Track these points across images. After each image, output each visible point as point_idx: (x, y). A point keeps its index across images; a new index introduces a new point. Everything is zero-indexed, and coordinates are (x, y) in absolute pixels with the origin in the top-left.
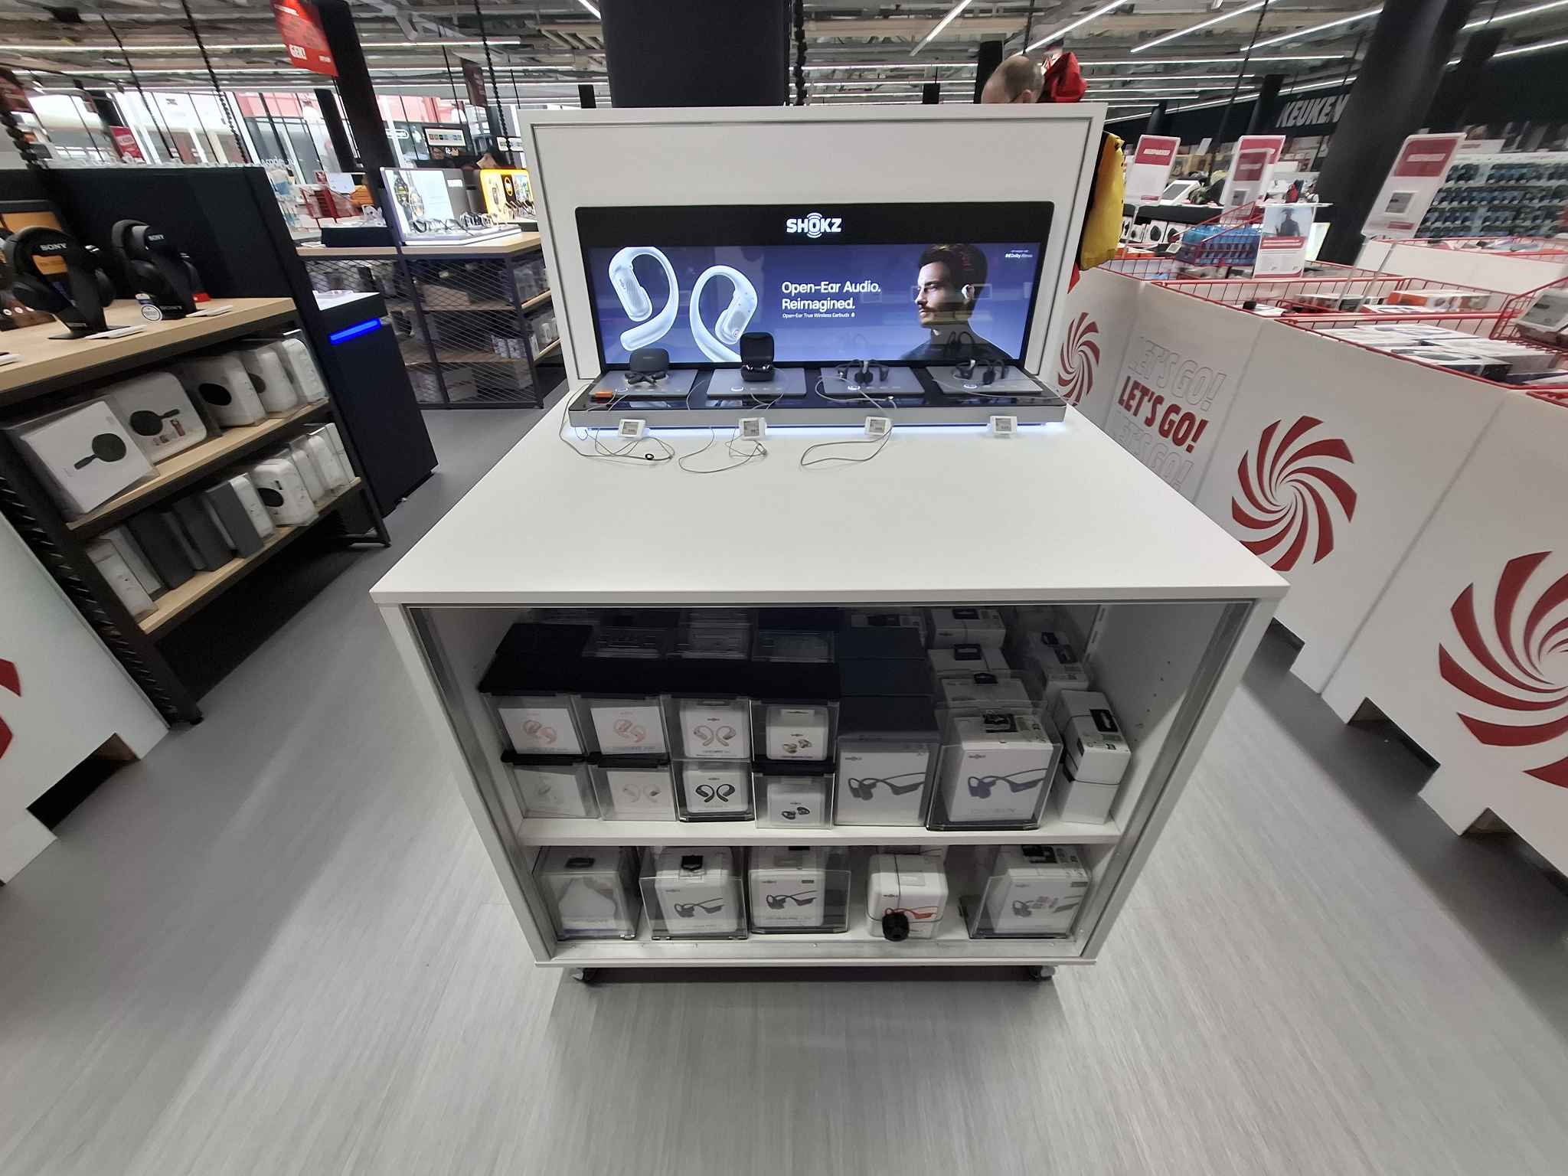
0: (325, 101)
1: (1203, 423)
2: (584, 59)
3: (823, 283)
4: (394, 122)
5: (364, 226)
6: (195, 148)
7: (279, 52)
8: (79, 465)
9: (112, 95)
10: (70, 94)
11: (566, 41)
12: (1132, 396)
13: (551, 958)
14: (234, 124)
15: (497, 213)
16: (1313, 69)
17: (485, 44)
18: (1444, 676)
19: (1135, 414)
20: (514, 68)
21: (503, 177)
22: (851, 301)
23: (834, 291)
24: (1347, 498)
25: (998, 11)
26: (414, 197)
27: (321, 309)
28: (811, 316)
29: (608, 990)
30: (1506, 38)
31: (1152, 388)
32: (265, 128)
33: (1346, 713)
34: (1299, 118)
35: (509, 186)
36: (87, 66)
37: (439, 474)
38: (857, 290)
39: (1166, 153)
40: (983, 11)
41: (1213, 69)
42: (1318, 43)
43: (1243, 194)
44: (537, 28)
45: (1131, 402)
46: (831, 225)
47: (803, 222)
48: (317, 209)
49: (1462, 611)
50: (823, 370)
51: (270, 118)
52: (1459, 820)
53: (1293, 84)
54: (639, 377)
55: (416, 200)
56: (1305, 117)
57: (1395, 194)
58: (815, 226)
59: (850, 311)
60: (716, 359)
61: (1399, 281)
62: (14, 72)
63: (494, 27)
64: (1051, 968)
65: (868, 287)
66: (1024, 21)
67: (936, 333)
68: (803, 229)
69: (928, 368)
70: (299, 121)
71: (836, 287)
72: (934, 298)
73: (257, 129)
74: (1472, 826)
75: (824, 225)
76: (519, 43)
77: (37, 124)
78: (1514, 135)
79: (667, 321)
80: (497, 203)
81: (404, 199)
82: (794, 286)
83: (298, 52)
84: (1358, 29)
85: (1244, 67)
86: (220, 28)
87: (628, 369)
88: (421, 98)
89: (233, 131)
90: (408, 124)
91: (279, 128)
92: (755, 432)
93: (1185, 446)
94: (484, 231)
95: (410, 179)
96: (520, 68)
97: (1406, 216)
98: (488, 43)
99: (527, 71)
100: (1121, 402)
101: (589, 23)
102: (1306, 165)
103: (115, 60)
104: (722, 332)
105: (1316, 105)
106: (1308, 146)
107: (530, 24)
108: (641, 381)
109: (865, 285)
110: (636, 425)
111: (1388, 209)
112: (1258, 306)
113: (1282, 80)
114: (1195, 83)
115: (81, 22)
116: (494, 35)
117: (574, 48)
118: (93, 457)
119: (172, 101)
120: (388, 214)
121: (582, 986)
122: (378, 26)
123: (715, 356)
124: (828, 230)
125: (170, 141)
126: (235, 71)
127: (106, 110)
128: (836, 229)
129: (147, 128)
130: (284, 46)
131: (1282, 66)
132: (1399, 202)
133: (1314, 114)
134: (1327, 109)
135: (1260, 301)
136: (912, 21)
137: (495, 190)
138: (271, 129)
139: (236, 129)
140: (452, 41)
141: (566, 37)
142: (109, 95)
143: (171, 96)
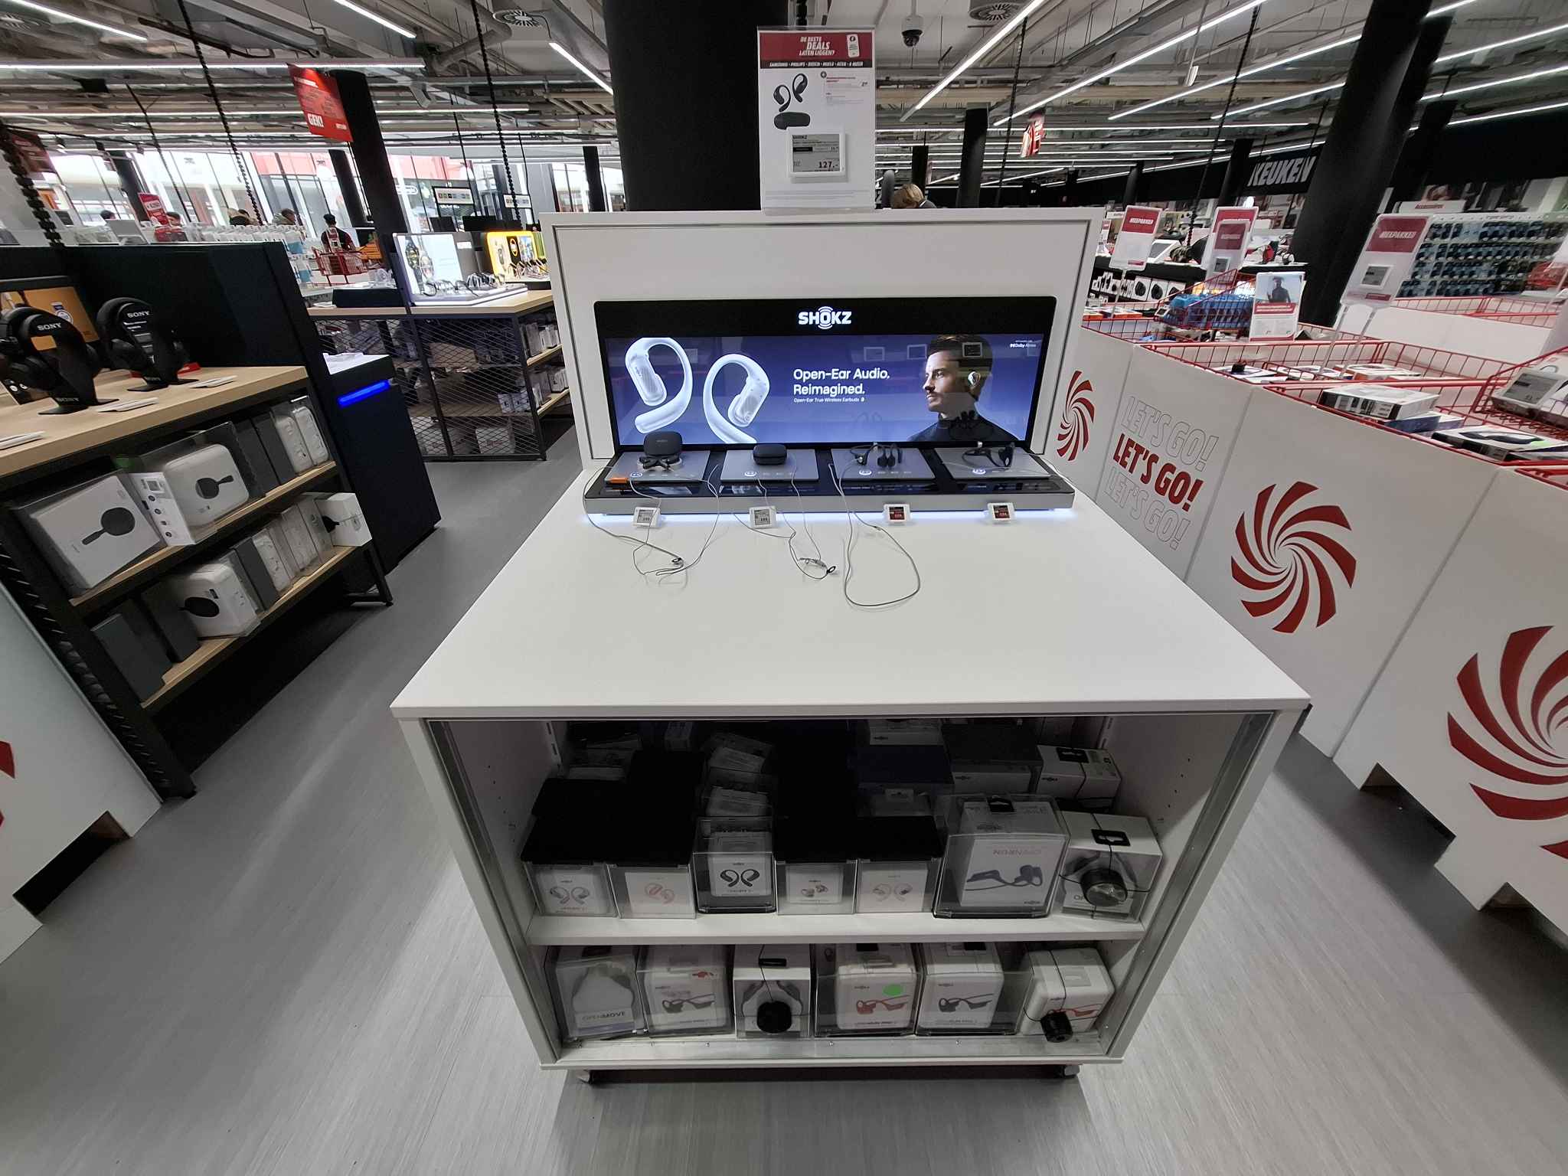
0: (338, 160)
1: (1198, 483)
2: (589, 123)
3: (833, 370)
4: (405, 179)
5: (374, 287)
6: (209, 201)
7: (297, 118)
8: (86, 541)
9: (132, 155)
10: (91, 154)
11: (573, 108)
12: (1127, 454)
13: (556, 1059)
14: (249, 181)
15: (503, 273)
16: (1280, 133)
17: (495, 112)
18: (1453, 745)
19: (1131, 471)
20: (521, 132)
21: (509, 239)
22: (861, 387)
23: (844, 377)
24: (1347, 565)
25: (982, 82)
26: (424, 260)
27: (331, 373)
28: (822, 400)
29: (615, 1091)
30: (1458, 108)
31: (1146, 447)
32: (279, 184)
33: (1359, 779)
34: (1270, 176)
35: (514, 247)
36: (110, 129)
37: (443, 530)
38: (867, 377)
39: (1150, 222)
40: (968, 82)
41: (1186, 134)
42: (1285, 112)
43: (1225, 262)
44: (545, 97)
45: (1127, 459)
46: (841, 317)
47: (814, 315)
48: (327, 265)
49: (1468, 680)
50: (834, 452)
51: (284, 176)
52: (1478, 896)
53: (1262, 147)
54: (653, 461)
55: (426, 263)
56: (1275, 177)
57: (1370, 268)
58: (826, 318)
59: (860, 396)
60: (728, 441)
61: (1378, 344)
62: (40, 136)
63: (504, 95)
64: (1075, 1067)
65: (876, 374)
66: (1009, 91)
67: (944, 416)
68: (814, 321)
69: (936, 449)
70: (312, 178)
71: (846, 374)
72: (941, 384)
73: (271, 184)
74: (1491, 901)
75: (835, 318)
76: (527, 110)
77: (58, 182)
78: (1473, 194)
79: (681, 404)
80: (502, 263)
81: (415, 262)
82: (805, 373)
83: (316, 121)
84: (1321, 99)
85: (1219, 132)
86: (242, 96)
87: (642, 451)
88: (431, 157)
89: (248, 187)
90: (417, 181)
91: (293, 184)
92: (766, 520)
93: (1182, 503)
94: (491, 292)
95: (421, 244)
96: (528, 132)
97: (1381, 288)
98: (498, 110)
99: (534, 134)
100: (1116, 458)
101: (594, 92)
102: (1279, 222)
103: (137, 124)
104: (735, 415)
105: (1285, 166)
106: (1279, 204)
107: (538, 92)
108: (655, 465)
109: (875, 372)
110: (651, 514)
111: (1365, 281)
112: (1247, 368)
113: (1252, 143)
114: (1168, 146)
115: (107, 91)
116: (504, 103)
117: (579, 114)
118: (101, 532)
119: (189, 160)
120: (399, 276)
121: (590, 1087)
122: (393, 94)
123: (728, 439)
124: (839, 322)
125: (184, 195)
126: (253, 134)
127: (124, 167)
128: (846, 321)
129: (163, 183)
130: (302, 112)
131: (1251, 132)
132: (1374, 275)
133: (1281, 173)
134: (1295, 170)
135: (1246, 363)
136: (902, 91)
137: (500, 251)
138: (284, 185)
139: (250, 185)
140: (463, 108)
141: (573, 104)
142: (128, 155)
143: (189, 155)
